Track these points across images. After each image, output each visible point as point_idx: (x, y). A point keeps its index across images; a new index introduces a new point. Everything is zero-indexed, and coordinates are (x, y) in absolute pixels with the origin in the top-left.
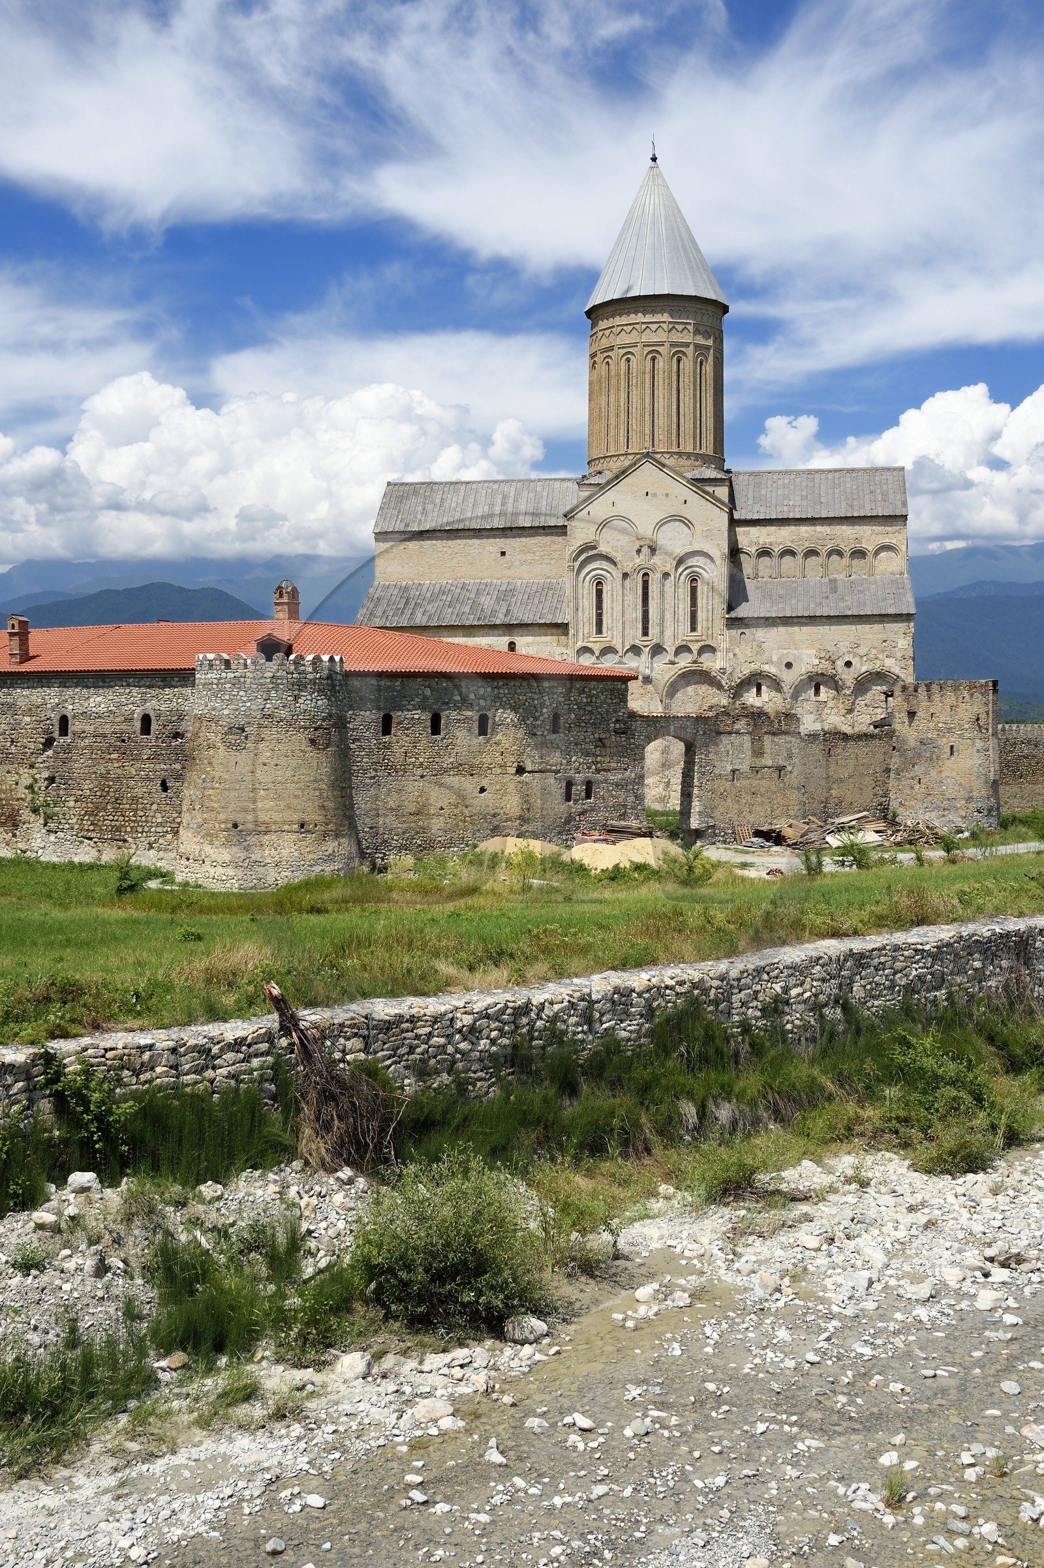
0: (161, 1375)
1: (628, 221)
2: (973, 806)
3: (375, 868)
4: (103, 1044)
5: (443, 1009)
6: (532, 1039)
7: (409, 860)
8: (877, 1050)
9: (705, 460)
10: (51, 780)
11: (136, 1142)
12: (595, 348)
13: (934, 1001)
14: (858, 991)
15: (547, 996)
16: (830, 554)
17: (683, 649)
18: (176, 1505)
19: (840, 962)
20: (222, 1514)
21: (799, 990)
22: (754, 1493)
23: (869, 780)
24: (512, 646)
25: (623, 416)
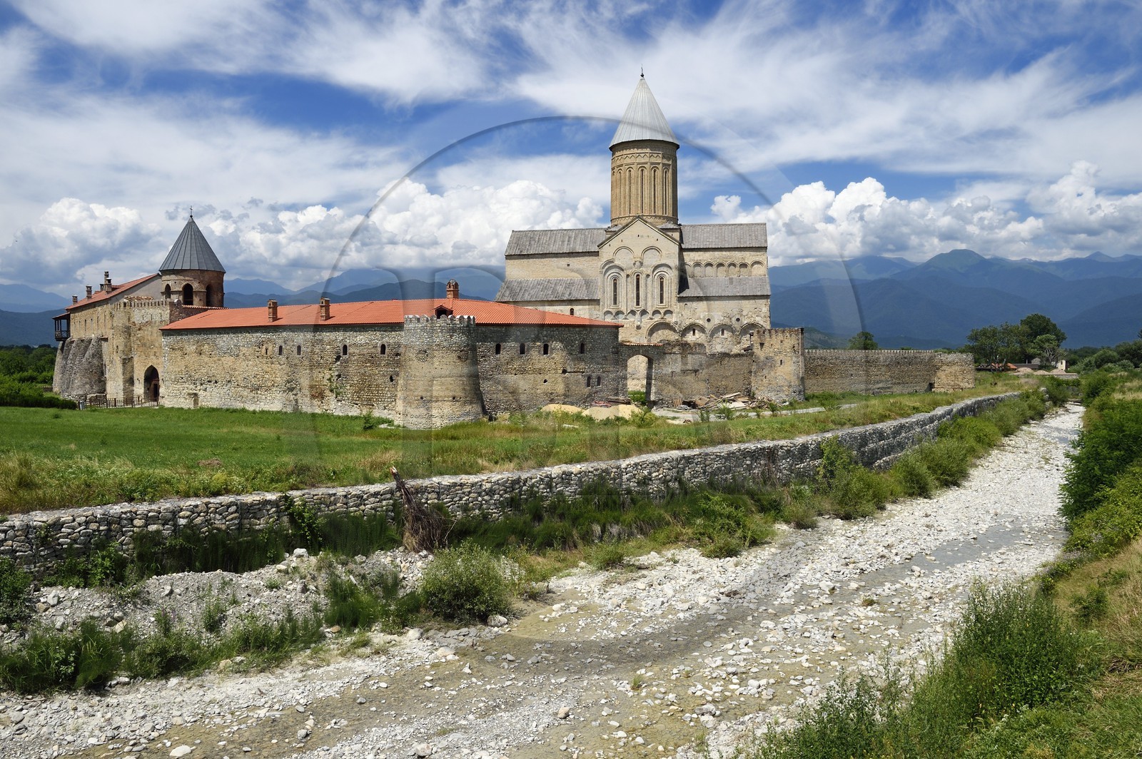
0: (327, 635)
1: (630, 105)
2: (791, 389)
3: (491, 419)
4: (312, 493)
5: (476, 480)
6: (521, 495)
7: (507, 415)
8: (694, 502)
9: (668, 219)
10: (339, 376)
11: (325, 537)
12: (614, 165)
13: (726, 480)
14: (687, 474)
15: (529, 475)
16: (729, 265)
17: (656, 312)
18: (323, 685)
19: (678, 461)
20: (342, 689)
21: (657, 474)
22: (576, 684)
23: (741, 377)
24: (572, 311)
25: (627, 198)
